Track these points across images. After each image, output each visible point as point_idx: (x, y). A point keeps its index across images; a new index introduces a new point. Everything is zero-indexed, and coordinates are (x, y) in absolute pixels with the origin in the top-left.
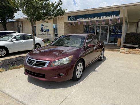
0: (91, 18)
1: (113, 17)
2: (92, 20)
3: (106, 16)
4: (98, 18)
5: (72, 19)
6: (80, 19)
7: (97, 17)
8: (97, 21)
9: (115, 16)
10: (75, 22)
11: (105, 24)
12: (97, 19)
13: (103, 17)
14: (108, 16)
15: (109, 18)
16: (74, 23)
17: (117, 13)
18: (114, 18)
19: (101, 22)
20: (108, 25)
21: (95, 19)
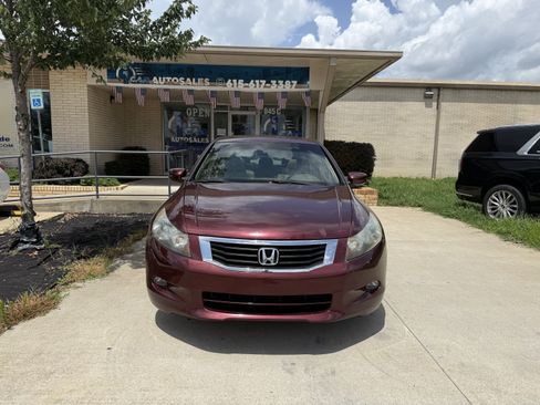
0: (212, 80)
1: (289, 87)
2: (218, 88)
3: (268, 82)
4: (240, 86)
5: (131, 74)
6: (169, 79)
7: (235, 81)
8: (237, 94)
9: (295, 82)
10: (144, 91)
11: (242, 108)
12: (235, 89)
13: (257, 81)
14: (274, 82)
15: (276, 90)
16: (138, 94)
17: (301, 75)
18: (293, 89)
19: (252, 101)
20: (254, 113)
21: (231, 86)
